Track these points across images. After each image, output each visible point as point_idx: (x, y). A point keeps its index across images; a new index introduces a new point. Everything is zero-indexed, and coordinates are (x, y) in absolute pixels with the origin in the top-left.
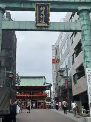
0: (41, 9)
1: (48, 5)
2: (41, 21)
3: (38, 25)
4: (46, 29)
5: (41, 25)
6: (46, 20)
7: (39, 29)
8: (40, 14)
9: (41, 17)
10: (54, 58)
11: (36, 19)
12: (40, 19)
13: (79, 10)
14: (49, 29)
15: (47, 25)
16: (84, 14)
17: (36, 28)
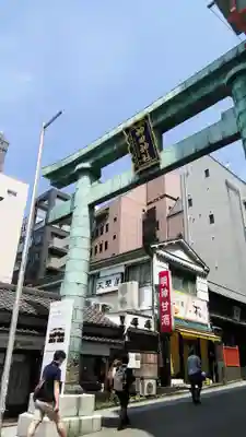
0: (137, 134)
2: (144, 159)
3: (140, 169)
4: (157, 169)
8: (139, 144)
9: (142, 150)
12: (141, 154)
14: (162, 166)
16: (238, 85)
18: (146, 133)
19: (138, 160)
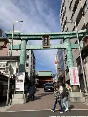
0: (45, 38)
1: (49, 37)
2: (45, 45)
3: (44, 46)
4: (48, 48)
5: (46, 47)
6: (48, 44)
7: (45, 48)
8: (45, 41)
10: (56, 61)
11: (43, 44)
13: (65, 38)
14: (50, 48)
15: (48, 46)
16: (67, 40)
17: (43, 48)
18: (47, 39)
19: (44, 44)
